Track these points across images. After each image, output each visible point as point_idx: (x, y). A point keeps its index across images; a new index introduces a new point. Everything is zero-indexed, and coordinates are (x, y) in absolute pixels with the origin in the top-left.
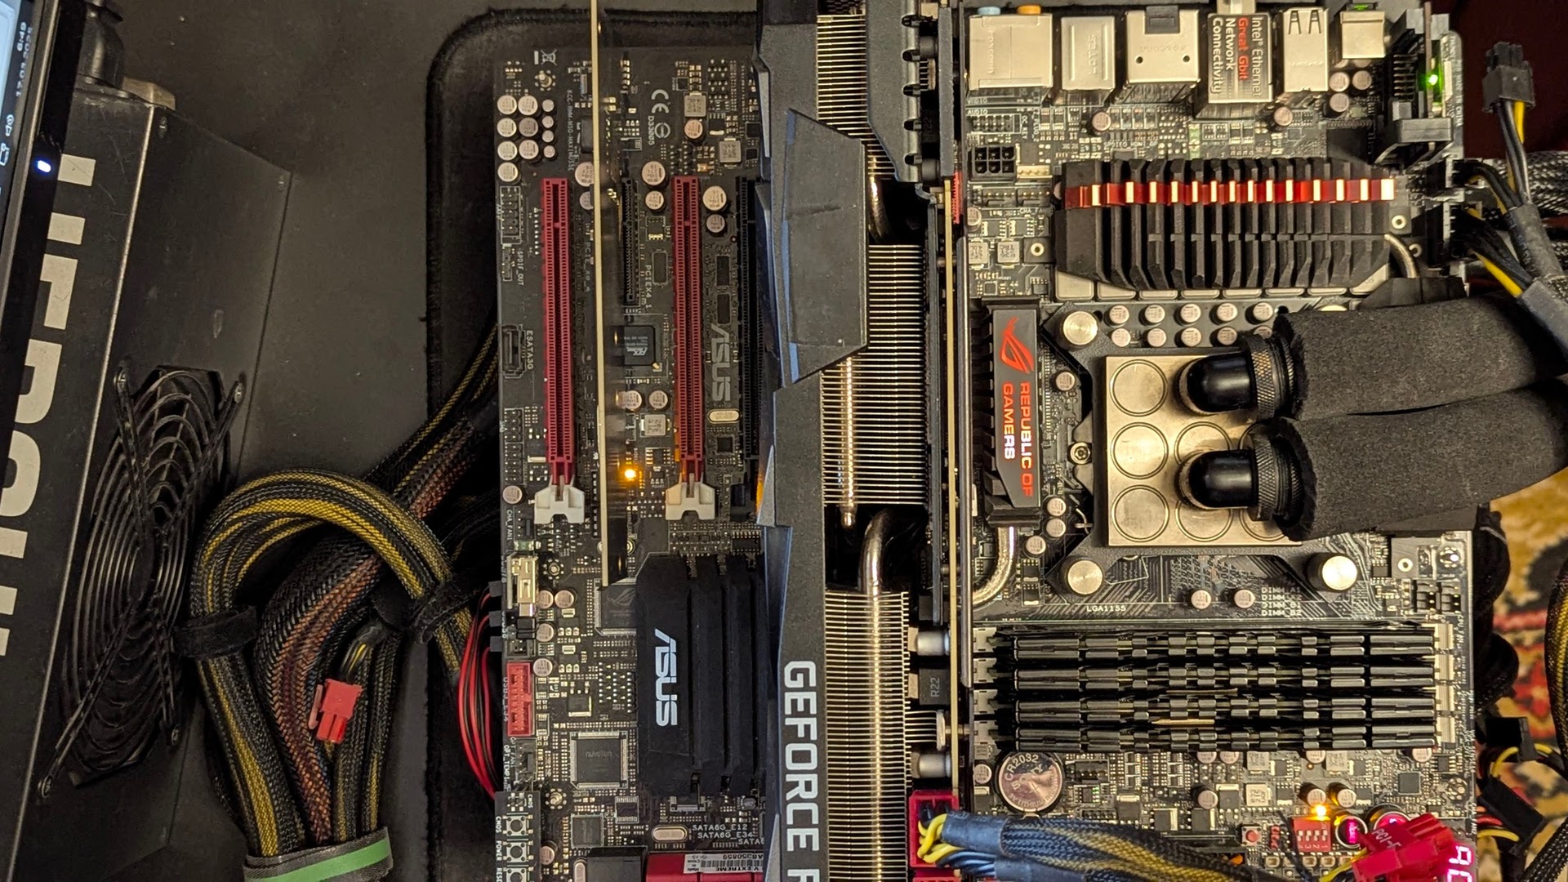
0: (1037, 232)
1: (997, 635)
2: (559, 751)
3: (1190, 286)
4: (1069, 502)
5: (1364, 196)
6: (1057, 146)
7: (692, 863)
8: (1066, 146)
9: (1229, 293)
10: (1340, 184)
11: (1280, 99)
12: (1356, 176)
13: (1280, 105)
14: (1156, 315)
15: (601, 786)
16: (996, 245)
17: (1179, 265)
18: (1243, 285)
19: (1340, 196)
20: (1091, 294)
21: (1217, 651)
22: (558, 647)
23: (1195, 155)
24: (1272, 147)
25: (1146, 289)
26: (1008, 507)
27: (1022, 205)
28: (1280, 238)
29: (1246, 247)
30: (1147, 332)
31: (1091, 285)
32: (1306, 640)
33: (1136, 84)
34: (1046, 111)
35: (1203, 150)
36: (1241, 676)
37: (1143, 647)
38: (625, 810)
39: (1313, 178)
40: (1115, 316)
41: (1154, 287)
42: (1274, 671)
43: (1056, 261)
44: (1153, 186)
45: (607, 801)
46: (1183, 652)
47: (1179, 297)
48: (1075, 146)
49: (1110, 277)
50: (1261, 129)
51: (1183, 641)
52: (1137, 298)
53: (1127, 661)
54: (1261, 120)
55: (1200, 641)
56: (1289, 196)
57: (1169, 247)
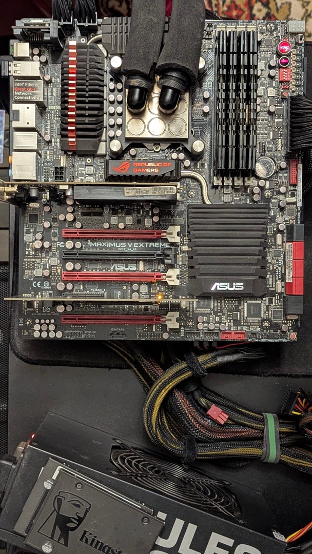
0: (83, 161)
1: (217, 176)
2: (251, 323)
3: (103, 109)
4: (173, 152)
5: (75, 51)
6: (55, 153)
7: (289, 279)
8: (55, 150)
9: (105, 97)
10: (70, 59)
11: (41, 78)
12: (68, 54)
13: (43, 78)
14: (112, 122)
15: (262, 309)
16: (87, 174)
17: (96, 112)
18: (103, 92)
19: (75, 59)
20: (104, 143)
21: (224, 102)
22: (216, 323)
23: (59, 108)
24: (57, 82)
25: (103, 124)
26: (174, 171)
27: (74, 165)
28: (88, 79)
29: (90, 90)
30: (117, 125)
31: (102, 143)
32: (221, 73)
33: (36, 125)
34: (43, 157)
35: (57, 105)
36: (232, 95)
37: (222, 127)
38: (271, 302)
39: (68, 68)
40: (112, 135)
41: (103, 121)
42: (231, 84)
43: (93, 154)
44: (69, 120)
45: (267, 308)
46: (224, 113)
47: (106, 114)
48: (55, 147)
49: (99, 136)
50: (51, 86)
51: (220, 114)
52: (106, 128)
53: (226, 132)
54: (48, 85)
55: (220, 108)
56: (74, 75)
57: (90, 116)
